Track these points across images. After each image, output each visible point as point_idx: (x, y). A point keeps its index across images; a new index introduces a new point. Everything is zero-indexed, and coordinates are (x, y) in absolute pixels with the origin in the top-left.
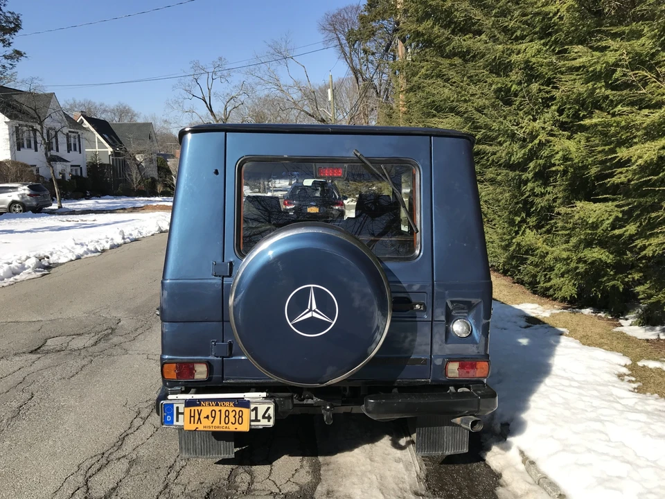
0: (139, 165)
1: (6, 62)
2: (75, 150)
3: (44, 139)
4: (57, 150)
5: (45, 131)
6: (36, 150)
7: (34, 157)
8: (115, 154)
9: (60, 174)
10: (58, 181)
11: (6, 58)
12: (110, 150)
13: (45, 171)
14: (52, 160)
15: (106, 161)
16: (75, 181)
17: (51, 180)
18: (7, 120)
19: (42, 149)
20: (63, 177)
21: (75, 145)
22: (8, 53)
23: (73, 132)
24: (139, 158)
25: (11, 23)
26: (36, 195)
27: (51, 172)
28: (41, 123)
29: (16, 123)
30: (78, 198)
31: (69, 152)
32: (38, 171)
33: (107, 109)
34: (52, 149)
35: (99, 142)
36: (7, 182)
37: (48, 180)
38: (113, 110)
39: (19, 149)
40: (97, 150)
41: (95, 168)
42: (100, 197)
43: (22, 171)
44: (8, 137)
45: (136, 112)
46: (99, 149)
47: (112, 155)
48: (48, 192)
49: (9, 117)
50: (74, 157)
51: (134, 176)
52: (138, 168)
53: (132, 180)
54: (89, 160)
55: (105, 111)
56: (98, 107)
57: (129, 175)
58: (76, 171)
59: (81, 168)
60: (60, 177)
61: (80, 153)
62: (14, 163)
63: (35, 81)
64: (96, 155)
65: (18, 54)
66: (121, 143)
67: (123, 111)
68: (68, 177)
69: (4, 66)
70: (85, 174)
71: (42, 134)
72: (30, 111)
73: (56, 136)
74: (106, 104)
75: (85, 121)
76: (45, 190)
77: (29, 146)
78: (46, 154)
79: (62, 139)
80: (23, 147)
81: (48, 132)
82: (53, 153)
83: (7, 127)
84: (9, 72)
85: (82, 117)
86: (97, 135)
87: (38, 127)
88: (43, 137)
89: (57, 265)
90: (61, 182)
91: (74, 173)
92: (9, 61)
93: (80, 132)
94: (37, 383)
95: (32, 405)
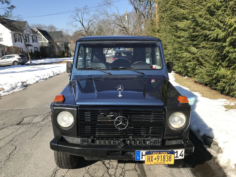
0: (58, 46)
1: (9, 10)
2: (35, 42)
3: (24, 38)
4: (29, 42)
5: (24, 35)
6: (22, 42)
7: (21, 45)
8: (50, 43)
9: (30, 50)
11: (8, 8)
12: (48, 41)
13: (25, 50)
14: (27, 46)
15: (46, 45)
16: (36, 53)
17: (27, 53)
18: (10, 31)
19: (23, 41)
20: (32, 52)
21: (35, 40)
22: (9, 7)
23: (34, 35)
24: (58, 44)
27: (27, 50)
28: (22, 32)
29: (14, 32)
30: (37, 59)
31: (33, 42)
32: (23, 50)
33: (46, 27)
34: (27, 42)
35: (44, 38)
36: (12, 54)
38: (48, 27)
39: (15, 42)
40: (43, 41)
41: (43, 48)
42: (45, 58)
43: (17, 50)
44: (11, 38)
45: (56, 27)
46: (44, 41)
47: (48, 43)
48: (26, 57)
49: (11, 30)
50: (35, 44)
51: (57, 50)
52: (58, 48)
53: (56, 52)
54: (40, 45)
55: (45, 27)
56: (43, 26)
57: (55, 50)
58: (36, 49)
59: (38, 48)
60: (30, 52)
61: (37, 43)
62: (14, 47)
63: (19, 17)
64: (43, 43)
65: (13, 7)
66: (51, 38)
67: (52, 27)
68: (33, 52)
69: (8, 11)
70: (39, 50)
71: (23, 36)
72: (19, 28)
73: (28, 37)
74: (46, 25)
75: (38, 31)
76: (25, 57)
77: (19, 41)
78: (25, 44)
79: (30, 38)
80: (17, 41)
81: (25, 35)
82: (28, 43)
83: (11, 34)
84: (10, 14)
85: (37, 30)
86: (43, 36)
87: (21, 34)
88: (23, 37)
89: (29, 85)
90: (31, 54)
91: (35, 50)
92: (10, 10)
93: (37, 35)
94: (18, 141)
95: (15, 153)
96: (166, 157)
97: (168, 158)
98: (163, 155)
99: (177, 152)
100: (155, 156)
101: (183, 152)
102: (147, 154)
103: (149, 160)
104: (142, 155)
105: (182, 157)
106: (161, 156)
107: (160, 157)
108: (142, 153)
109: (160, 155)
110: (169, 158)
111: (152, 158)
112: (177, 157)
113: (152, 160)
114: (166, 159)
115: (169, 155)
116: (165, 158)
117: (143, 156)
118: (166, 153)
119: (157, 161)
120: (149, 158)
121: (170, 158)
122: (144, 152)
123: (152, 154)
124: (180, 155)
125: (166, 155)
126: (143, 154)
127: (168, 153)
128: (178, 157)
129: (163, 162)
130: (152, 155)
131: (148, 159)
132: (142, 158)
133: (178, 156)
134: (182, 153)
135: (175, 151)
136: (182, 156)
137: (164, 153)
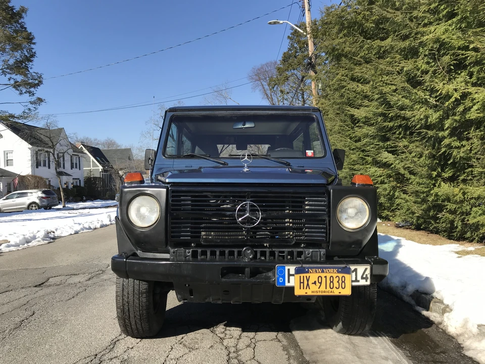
0: (121, 177)
1: (30, 106)
2: (76, 167)
3: (55, 158)
4: (64, 168)
5: (56, 153)
6: (49, 168)
7: (49, 173)
8: (104, 171)
9: (65, 184)
10: (64, 189)
11: (31, 103)
12: (101, 168)
13: (55, 182)
14: (60, 174)
15: (98, 175)
16: (75, 189)
17: (59, 188)
18: (30, 146)
19: (53, 165)
20: (67, 187)
21: (76, 164)
22: (33, 100)
23: (75, 155)
24: (121, 173)
25: (35, 80)
26: (48, 197)
27: (59, 181)
28: (53, 147)
29: (37, 149)
30: (77, 201)
31: (72, 169)
32: (50, 181)
33: (99, 142)
34: (60, 167)
35: (93, 162)
36: (28, 189)
37: (56, 189)
38: (103, 143)
39: (37, 167)
40: (92, 168)
41: (90, 181)
42: (93, 200)
43: (38, 182)
44: (30, 158)
45: (119, 144)
46: (94, 167)
47: (102, 172)
48: (56, 196)
49: (31, 144)
50: (75, 173)
51: (118, 186)
52: (121, 179)
53: (116, 189)
54: (85, 175)
55: (98, 144)
56: (93, 141)
57: (114, 185)
58: (76, 182)
59: (80, 181)
60: (65, 186)
61: (80, 170)
62: (34, 176)
63: (51, 117)
64: (91, 171)
65: (40, 100)
66: (108, 161)
67: (111, 143)
68: (71, 186)
69: (30, 109)
70: (82, 185)
71: (53, 154)
72: (46, 139)
73: (63, 156)
74: (98, 139)
75: (84, 148)
76: (54, 194)
77: (45, 165)
78: (56, 169)
79: (67, 158)
80: (40, 165)
81: (58, 155)
82: (61, 169)
83: (30, 151)
84: (33, 113)
85: (82, 146)
86: (92, 158)
87: (52, 150)
88: (54, 157)
89: (60, 237)
90: (66, 190)
91: (75, 184)
92: (33, 106)
93: (80, 155)
94: (39, 304)
95: (33, 319)
96: (336, 280)
97: (338, 282)
98: (328, 275)
99: (356, 270)
100: (313, 277)
101: (368, 272)
102: (298, 271)
103: (302, 284)
104: (289, 275)
105: (366, 281)
106: (326, 277)
107: (324, 279)
108: (289, 270)
109: (323, 275)
110: (340, 282)
111: (308, 281)
112: (356, 281)
113: (308, 284)
114: (336, 285)
115: (340, 275)
116: (332, 282)
117: (291, 277)
118: (335, 271)
119: (319, 288)
120: (302, 281)
121: (342, 282)
122: (292, 269)
123: (308, 272)
124: (362, 278)
125: (335, 276)
126: (291, 273)
127: (338, 272)
128: (358, 281)
129: (331, 290)
130: (308, 275)
131: (300, 283)
132: (289, 282)
133: (359, 278)
134: (366, 273)
135: (353, 267)
136: (366, 279)
137: (331, 270)
